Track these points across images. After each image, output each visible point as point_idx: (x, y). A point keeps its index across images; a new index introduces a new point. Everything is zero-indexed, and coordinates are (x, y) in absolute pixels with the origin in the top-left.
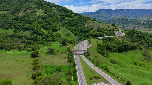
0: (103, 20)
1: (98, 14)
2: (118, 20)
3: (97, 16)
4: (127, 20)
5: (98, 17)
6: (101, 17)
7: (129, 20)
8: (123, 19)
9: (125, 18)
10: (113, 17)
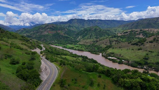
0: (74, 30)
1: (69, 24)
2: (90, 30)
3: (68, 25)
4: (100, 31)
5: (69, 27)
6: (72, 27)
7: (102, 30)
8: (95, 30)
9: (98, 28)
10: (86, 27)
